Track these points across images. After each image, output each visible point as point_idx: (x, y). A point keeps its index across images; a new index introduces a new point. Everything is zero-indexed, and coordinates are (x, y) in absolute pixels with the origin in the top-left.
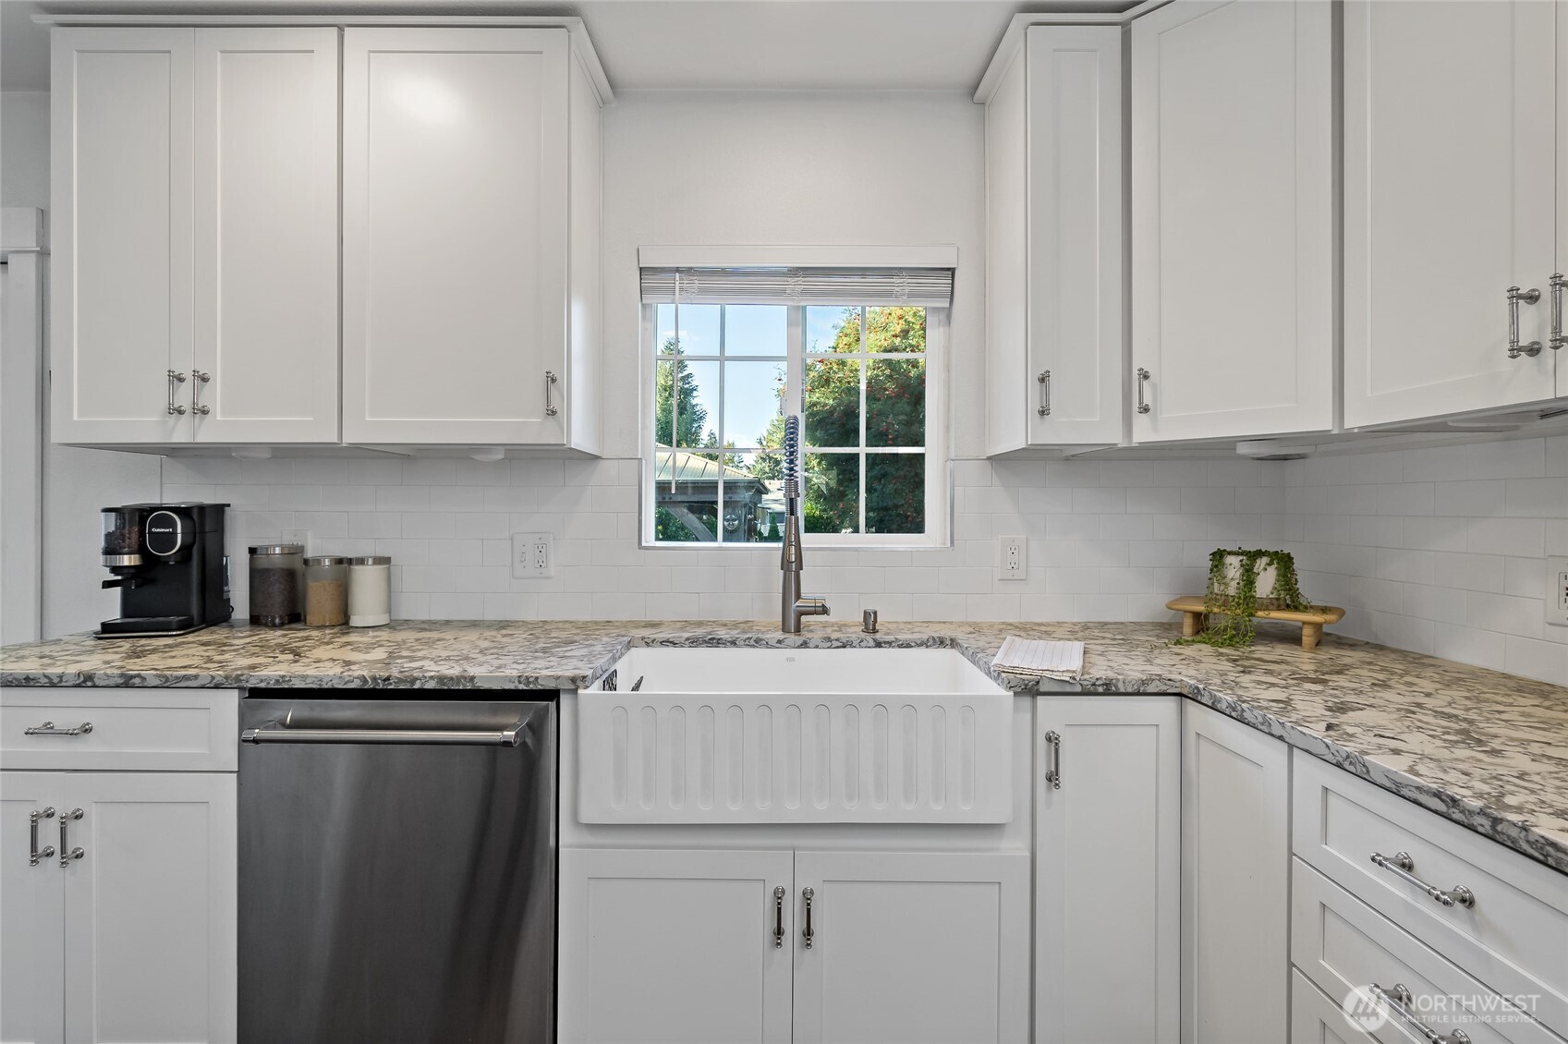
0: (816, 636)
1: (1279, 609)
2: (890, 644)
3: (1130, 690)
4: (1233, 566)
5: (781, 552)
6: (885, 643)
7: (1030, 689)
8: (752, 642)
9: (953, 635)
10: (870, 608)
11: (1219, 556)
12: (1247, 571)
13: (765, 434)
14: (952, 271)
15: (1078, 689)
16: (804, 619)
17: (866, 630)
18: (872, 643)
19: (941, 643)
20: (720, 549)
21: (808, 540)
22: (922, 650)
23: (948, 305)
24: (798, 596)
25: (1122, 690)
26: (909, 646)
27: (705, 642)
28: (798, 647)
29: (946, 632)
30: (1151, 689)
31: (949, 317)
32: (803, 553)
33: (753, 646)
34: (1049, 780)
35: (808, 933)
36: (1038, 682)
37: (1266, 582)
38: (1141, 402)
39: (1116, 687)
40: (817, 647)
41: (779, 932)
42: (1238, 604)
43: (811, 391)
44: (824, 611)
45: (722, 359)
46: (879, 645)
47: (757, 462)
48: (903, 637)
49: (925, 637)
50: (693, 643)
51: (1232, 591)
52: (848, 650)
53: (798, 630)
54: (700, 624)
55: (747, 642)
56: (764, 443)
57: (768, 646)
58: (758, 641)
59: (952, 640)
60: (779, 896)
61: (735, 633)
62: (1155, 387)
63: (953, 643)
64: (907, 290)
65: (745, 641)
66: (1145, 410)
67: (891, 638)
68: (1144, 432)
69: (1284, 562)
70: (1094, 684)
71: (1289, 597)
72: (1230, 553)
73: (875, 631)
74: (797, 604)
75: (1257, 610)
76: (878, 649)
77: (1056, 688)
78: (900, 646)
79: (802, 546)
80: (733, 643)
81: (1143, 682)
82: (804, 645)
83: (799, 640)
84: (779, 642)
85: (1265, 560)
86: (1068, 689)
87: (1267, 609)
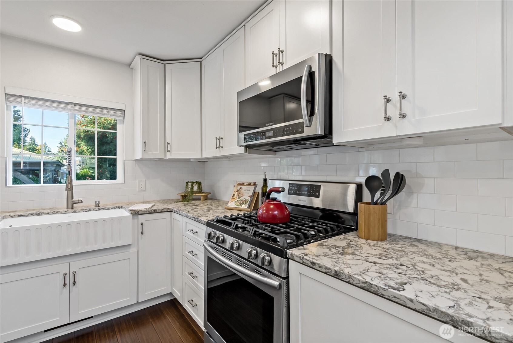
0: (79, 209)
1: (198, 193)
2: (103, 209)
3: (160, 211)
4: (190, 186)
5: (65, 186)
6: (102, 209)
7: (136, 214)
8: (55, 213)
9: (122, 205)
10: (97, 201)
11: (187, 183)
12: (192, 186)
13: (63, 140)
14: (124, 111)
15: (148, 212)
16: (75, 205)
17: (96, 206)
18: (97, 209)
19: (119, 207)
20: (42, 186)
21: (75, 182)
22: (113, 210)
23: (123, 119)
24: (72, 198)
25: (158, 211)
26: (109, 209)
27: (37, 214)
28: (72, 213)
29: (120, 205)
30: (164, 211)
31: (124, 122)
32: (73, 186)
33: (56, 214)
34: (141, 233)
35: (74, 283)
36: (138, 212)
37: (196, 188)
38: (168, 150)
39: (157, 211)
40: (79, 212)
41: (65, 284)
42: (190, 193)
43: (86, 126)
44: (82, 202)
45: (42, 126)
46: (100, 210)
47: (59, 152)
48: (107, 207)
49: (114, 206)
50: (31, 215)
51: (189, 190)
52: (90, 212)
53: (72, 208)
54: (34, 210)
55: (53, 213)
56: (63, 144)
57: (61, 213)
58: (57, 212)
59: (122, 206)
60: (65, 275)
61: (48, 211)
62: (171, 147)
63: (122, 207)
64: (110, 114)
65: (53, 212)
66: (169, 151)
67: (104, 207)
68: (169, 156)
69: (199, 184)
70: (151, 211)
71: (200, 191)
72: (189, 182)
73: (99, 206)
74: (72, 201)
75: (193, 194)
76: (99, 211)
77: (143, 213)
78: (106, 209)
79: (73, 184)
80: (48, 214)
81: (163, 209)
82: (75, 212)
83: (72, 210)
84: (65, 212)
85: (195, 183)
86: (145, 213)
87: (196, 193)
